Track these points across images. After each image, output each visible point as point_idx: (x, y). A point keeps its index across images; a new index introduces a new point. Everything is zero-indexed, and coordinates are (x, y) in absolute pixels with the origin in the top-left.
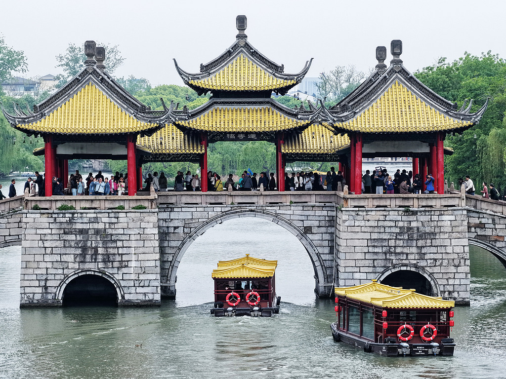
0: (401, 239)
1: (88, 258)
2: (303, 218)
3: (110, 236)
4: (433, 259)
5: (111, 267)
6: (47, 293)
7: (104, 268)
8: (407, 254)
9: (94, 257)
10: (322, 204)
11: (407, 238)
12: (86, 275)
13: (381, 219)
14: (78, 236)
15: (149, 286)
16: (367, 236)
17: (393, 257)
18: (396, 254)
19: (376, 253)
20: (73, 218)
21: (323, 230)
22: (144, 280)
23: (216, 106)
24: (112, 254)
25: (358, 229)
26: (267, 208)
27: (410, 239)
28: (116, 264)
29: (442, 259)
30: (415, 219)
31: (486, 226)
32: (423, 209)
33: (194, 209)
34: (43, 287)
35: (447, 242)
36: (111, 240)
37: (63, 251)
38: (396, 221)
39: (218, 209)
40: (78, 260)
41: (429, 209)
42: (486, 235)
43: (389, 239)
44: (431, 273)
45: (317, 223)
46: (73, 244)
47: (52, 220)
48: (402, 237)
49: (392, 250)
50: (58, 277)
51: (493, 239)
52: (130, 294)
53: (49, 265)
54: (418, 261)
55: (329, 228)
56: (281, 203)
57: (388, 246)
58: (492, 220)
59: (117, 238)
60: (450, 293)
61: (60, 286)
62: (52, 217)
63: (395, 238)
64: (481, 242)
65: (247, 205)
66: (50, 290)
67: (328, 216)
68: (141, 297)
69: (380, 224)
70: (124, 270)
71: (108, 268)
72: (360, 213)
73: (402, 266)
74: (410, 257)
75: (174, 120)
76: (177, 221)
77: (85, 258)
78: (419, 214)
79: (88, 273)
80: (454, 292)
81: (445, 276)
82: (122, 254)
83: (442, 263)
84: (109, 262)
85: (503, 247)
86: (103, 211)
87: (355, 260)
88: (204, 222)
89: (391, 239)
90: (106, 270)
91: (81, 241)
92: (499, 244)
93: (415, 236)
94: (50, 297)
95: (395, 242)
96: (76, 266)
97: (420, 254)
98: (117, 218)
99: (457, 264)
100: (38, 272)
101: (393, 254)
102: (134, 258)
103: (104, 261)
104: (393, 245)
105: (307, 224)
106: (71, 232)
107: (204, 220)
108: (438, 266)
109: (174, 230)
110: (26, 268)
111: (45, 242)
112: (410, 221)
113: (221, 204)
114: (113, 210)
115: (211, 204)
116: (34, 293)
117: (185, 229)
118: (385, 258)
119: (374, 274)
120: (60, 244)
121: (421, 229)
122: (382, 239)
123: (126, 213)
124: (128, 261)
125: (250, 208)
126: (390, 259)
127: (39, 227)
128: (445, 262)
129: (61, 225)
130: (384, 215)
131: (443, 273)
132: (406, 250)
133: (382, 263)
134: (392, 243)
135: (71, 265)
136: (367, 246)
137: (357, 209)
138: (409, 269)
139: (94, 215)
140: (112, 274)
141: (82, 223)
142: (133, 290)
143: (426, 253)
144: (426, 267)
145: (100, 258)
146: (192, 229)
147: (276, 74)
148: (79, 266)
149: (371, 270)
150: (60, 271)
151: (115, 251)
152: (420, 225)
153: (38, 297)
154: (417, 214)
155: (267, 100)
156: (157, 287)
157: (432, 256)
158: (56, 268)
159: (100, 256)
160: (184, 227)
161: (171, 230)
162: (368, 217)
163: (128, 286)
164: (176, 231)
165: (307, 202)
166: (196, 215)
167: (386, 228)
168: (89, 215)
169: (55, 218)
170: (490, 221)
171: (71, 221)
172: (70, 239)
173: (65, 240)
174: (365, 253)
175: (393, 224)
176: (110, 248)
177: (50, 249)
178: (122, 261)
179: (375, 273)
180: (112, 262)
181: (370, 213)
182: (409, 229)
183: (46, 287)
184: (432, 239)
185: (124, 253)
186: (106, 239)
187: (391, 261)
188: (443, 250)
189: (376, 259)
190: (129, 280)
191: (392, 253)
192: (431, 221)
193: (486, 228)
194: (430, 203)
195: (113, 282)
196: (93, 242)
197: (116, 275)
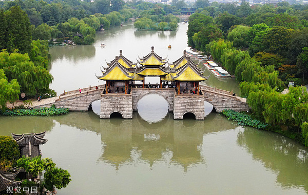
2: (166, 95)
3: (121, 103)
5: (121, 110)
7: (119, 111)
10: (171, 92)
13: (184, 101)
14: (113, 103)
15: (130, 115)
16: (181, 104)
19: (183, 108)
20: (112, 99)
21: (171, 97)
22: (129, 113)
23: (146, 69)
24: (121, 108)
25: (179, 103)
26: (158, 92)
29: (198, 110)
30: (192, 101)
33: (141, 93)
34: (105, 115)
37: (110, 107)
38: (188, 101)
39: (147, 92)
41: (195, 98)
43: (186, 105)
44: (196, 113)
45: (169, 96)
46: (112, 105)
48: (189, 105)
51: (210, 100)
52: (125, 116)
53: (107, 110)
54: (193, 110)
56: (161, 91)
57: (186, 107)
61: (109, 114)
62: (107, 99)
64: (207, 101)
66: (107, 115)
68: (128, 117)
70: (124, 111)
72: (179, 99)
76: (137, 95)
77: (115, 108)
78: (193, 99)
80: (201, 118)
85: (212, 102)
86: (119, 98)
87: (178, 110)
88: (143, 95)
93: (192, 105)
94: (107, 117)
98: (122, 99)
100: (104, 111)
102: (126, 108)
110: (101, 110)
115: (145, 91)
121: (193, 103)
122: (184, 105)
123: (124, 98)
125: (154, 92)
127: (104, 101)
129: (109, 101)
131: (198, 113)
132: (190, 108)
133: (184, 111)
136: (181, 107)
138: (190, 112)
141: (114, 100)
143: (195, 109)
144: (194, 112)
146: (140, 97)
148: (114, 110)
150: (109, 111)
153: (104, 117)
155: (159, 67)
156: (132, 115)
159: (118, 108)
161: (135, 97)
164: (137, 97)
165: (167, 91)
167: (185, 103)
170: (209, 96)
173: (110, 104)
176: (121, 106)
177: (107, 106)
178: (123, 109)
179: (182, 113)
181: (181, 99)
182: (191, 103)
184: (196, 105)
185: (124, 107)
187: (186, 110)
188: (198, 108)
190: (125, 113)
192: (196, 101)
195: (121, 114)
196: (117, 105)
197: (122, 112)
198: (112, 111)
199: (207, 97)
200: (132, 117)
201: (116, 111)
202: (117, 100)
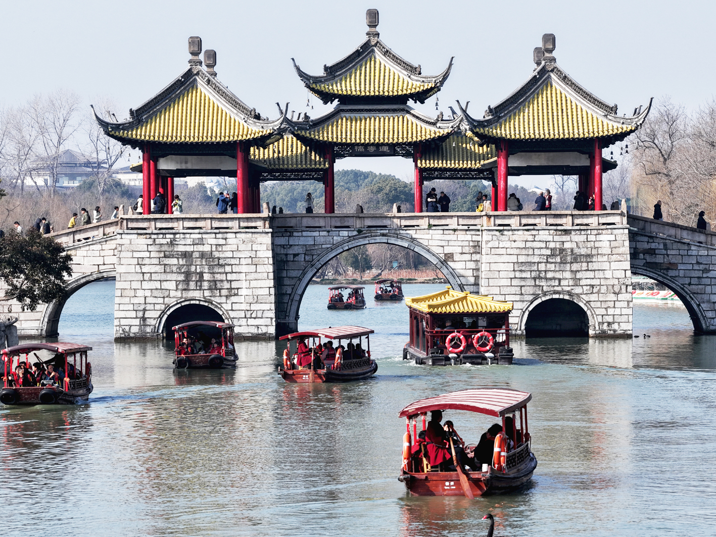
0: (552, 263)
1: (192, 285)
2: (443, 243)
3: (216, 260)
4: (590, 285)
5: (218, 295)
6: (145, 325)
7: (210, 296)
8: (560, 280)
9: (199, 284)
10: (466, 228)
11: (558, 259)
12: (190, 304)
13: (529, 240)
14: (180, 260)
15: (262, 318)
16: (514, 259)
17: (543, 283)
18: (546, 279)
19: (524, 278)
20: (174, 239)
21: (468, 257)
22: (257, 311)
23: (343, 115)
24: (219, 281)
25: (503, 251)
26: (401, 232)
27: (563, 262)
28: (224, 292)
29: (600, 285)
30: (569, 239)
31: (657, 252)
32: (578, 227)
33: (316, 234)
34: (140, 318)
35: (606, 266)
36: (219, 265)
37: (163, 277)
38: (546, 242)
39: (345, 233)
40: (180, 287)
41: (585, 227)
42: (656, 263)
43: (538, 263)
44: (588, 302)
45: (459, 250)
46: (174, 269)
47: (150, 242)
48: (554, 260)
49: (543, 275)
50: (157, 307)
51: (664, 267)
52: (240, 326)
53: (148, 293)
54: (572, 287)
55: (474, 255)
56: (418, 226)
57: (538, 270)
58: (664, 245)
59: (225, 262)
60: (609, 324)
61: (161, 317)
62: (150, 238)
63: (545, 261)
64: (651, 270)
65: (378, 229)
66: (149, 322)
67: (472, 241)
68: (254, 330)
69: (529, 245)
70: (234, 299)
71: (215, 296)
72: (505, 233)
73: (554, 293)
74: (563, 283)
75: (293, 130)
76: (296, 247)
77: (188, 285)
78: (573, 233)
79: (192, 302)
80: (614, 323)
81: (604, 305)
82: (231, 281)
83: (599, 290)
84: (217, 290)
85: (676, 277)
86: (209, 231)
87: (500, 286)
88: (328, 248)
89: (541, 263)
90: (212, 299)
91: (184, 265)
92: (672, 273)
93: (569, 259)
94: (148, 330)
95: (546, 265)
96: (179, 294)
97: (575, 279)
98: (226, 239)
99: (617, 291)
100: (135, 301)
101: (543, 280)
102: (244, 284)
103: (210, 289)
104: (544, 269)
105: (448, 250)
106: (173, 255)
107: (329, 246)
108: (596, 293)
109: (294, 258)
110: (121, 296)
111: (143, 267)
112: (563, 242)
113: (348, 227)
114: (220, 230)
115: (336, 227)
116: (131, 326)
117: (306, 257)
118: (533, 284)
119: (521, 303)
120: (160, 269)
121: (576, 251)
122: (530, 262)
123: (236, 233)
124: (238, 289)
125: (382, 231)
126: (540, 286)
127: (136, 250)
128: (603, 289)
129: (161, 247)
130: (532, 235)
131: (601, 301)
132: (558, 275)
133: (531, 290)
134: (542, 267)
135: (173, 294)
136: (514, 270)
137: (501, 228)
138: (561, 296)
139: (200, 236)
140: (219, 304)
141: (185, 245)
142: (243, 322)
143: (582, 279)
144: (581, 294)
145: (206, 285)
146: (314, 257)
147: (412, 76)
148: (182, 294)
149: (518, 298)
150: (161, 301)
151: (223, 277)
152: (574, 245)
153: (135, 330)
154: (570, 233)
155: (402, 107)
156: (272, 318)
157: (589, 282)
158: (156, 297)
159: (205, 283)
160: (305, 254)
161: (291, 258)
162: (514, 238)
163: (238, 317)
164: (295, 259)
165: (447, 225)
166: (320, 240)
167: (535, 250)
168: (193, 236)
169: (154, 239)
170: (661, 246)
171: (172, 243)
172: (171, 263)
173: (165, 265)
174: (511, 278)
175: (543, 245)
176: (218, 273)
177: (149, 275)
178: (231, 289)
179: (523, 301)
180: (220, 289)
181: (516, 232)
182: (562, 250)
183: (144, 319)
184: (588, 262)
185: (234, 279)
186: (212, 264)
187: (541, 288)
188: (600, 274)
189: (524, 286)
190: (239, 310)
191: (542, 278)
192: (587, 241)
193: (656, 254)
194: (585, 221)
195: (221, 313)
196: (198, 266)
197: (224, 305)
198: (175, 297)
199: (652, 252)
200: (272, 330)
201: (196, 295)
202: (201, 242)
